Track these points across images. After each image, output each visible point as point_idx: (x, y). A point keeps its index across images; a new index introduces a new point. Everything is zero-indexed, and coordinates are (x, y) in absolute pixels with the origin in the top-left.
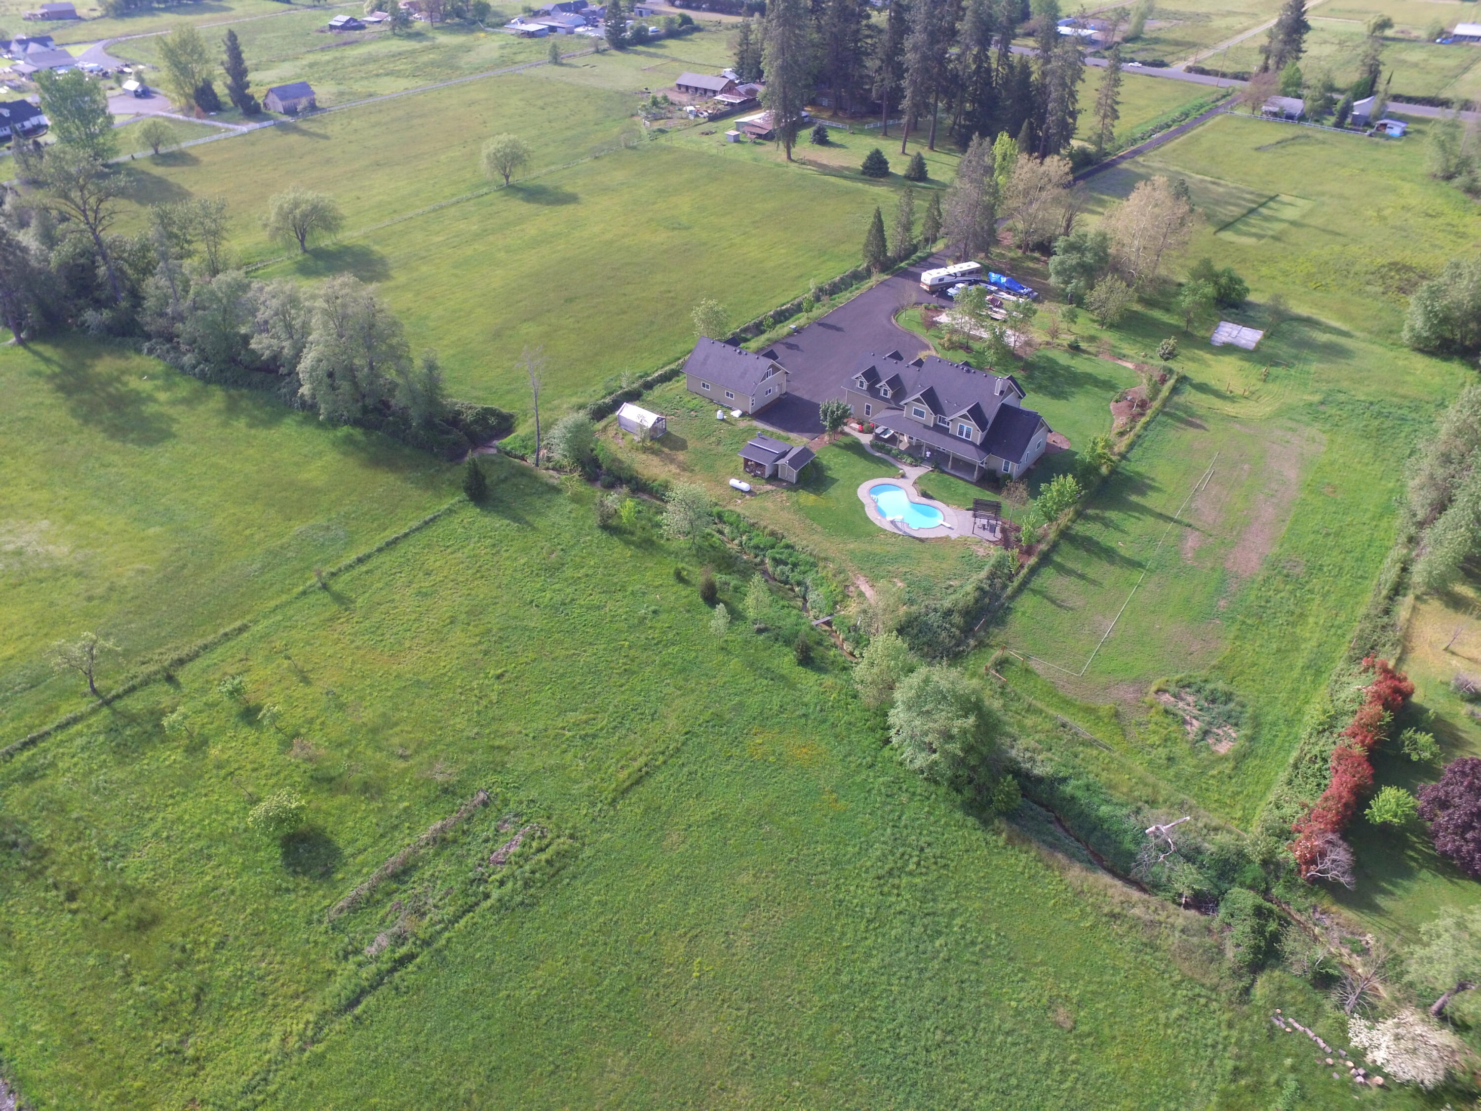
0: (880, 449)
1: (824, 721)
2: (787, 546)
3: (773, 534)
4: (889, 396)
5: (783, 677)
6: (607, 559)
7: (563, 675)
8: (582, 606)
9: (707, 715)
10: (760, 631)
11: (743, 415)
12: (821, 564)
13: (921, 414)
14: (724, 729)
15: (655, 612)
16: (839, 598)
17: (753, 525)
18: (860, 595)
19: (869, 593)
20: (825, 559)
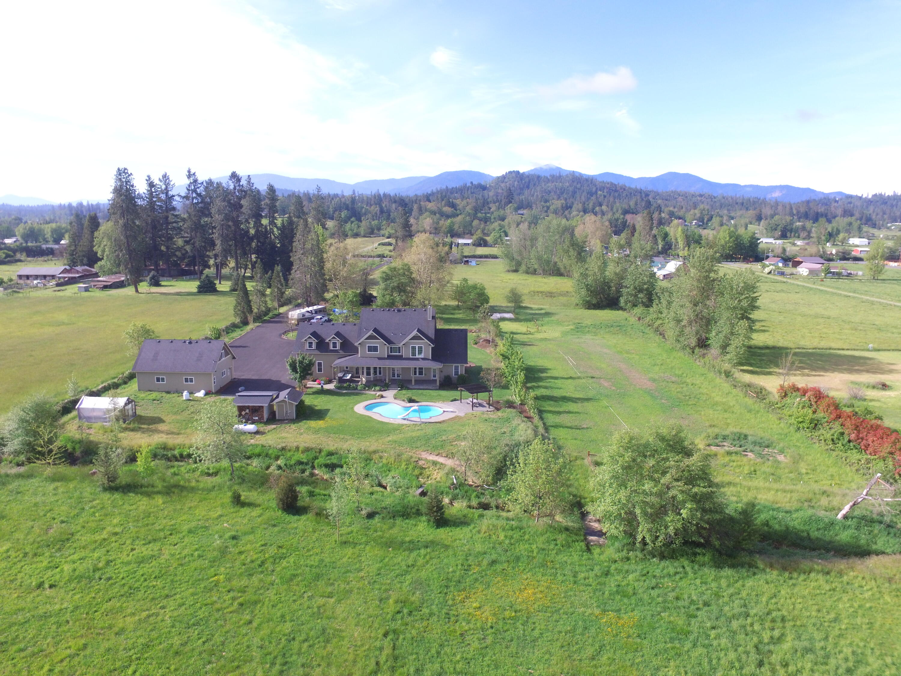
1: (518, 559)
2: (330, 454)
3: (307, 450)
4: (338, 347)
5: (432, 542)
6: (133, 514)
7: (147, 646)
8: (129, 563)
9: (391, 606)
10: (371, 516)
11: (207, 394)
12: (375, 457)
13: (375, 349)
14: (426, 611)
15: (234, 538)
16: (417, 472)
17: (283, 449)
18: (435, 463)
19: (441, 460)
20: (375, 452)
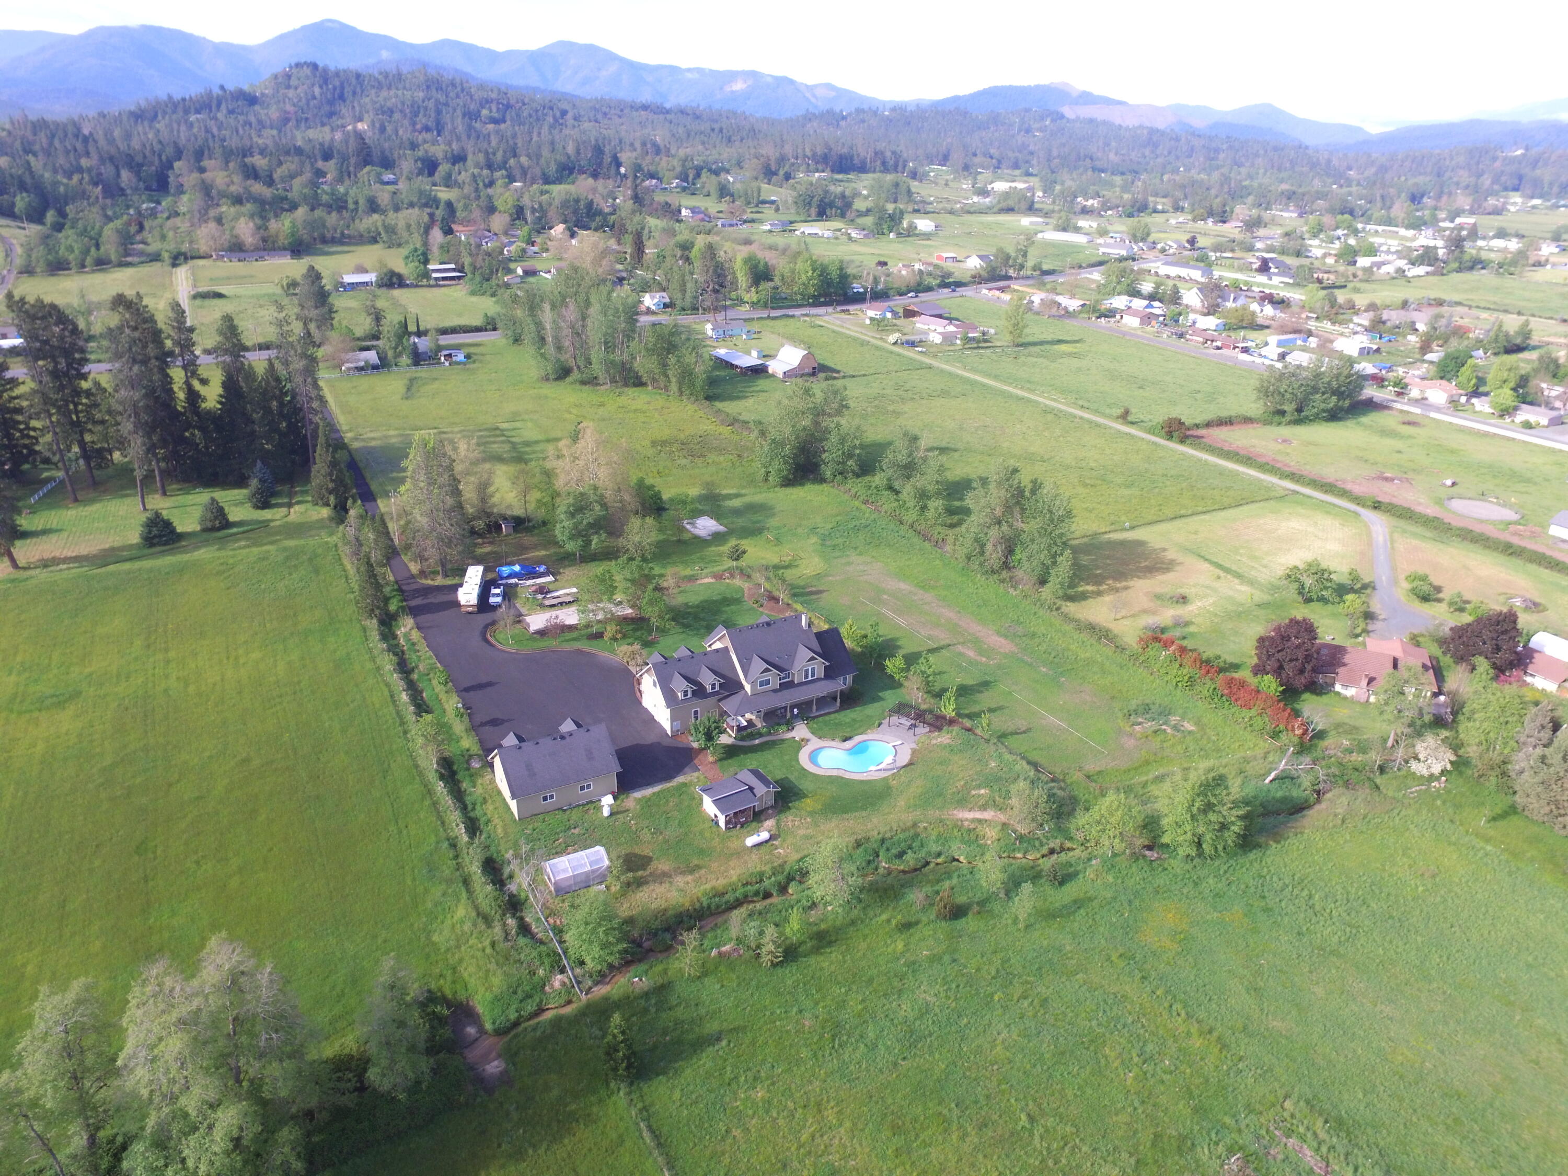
0: (752, 736)
1: (1138, 893)
2: (881, 841)
3: (854, 845)
4: (717, 688)
5: (1075, 901)
11: (615, 798)
12: (919, 830)
13: (767, 683)
18: (980, 821)
19: (978, 815)
20: (915, 825)
